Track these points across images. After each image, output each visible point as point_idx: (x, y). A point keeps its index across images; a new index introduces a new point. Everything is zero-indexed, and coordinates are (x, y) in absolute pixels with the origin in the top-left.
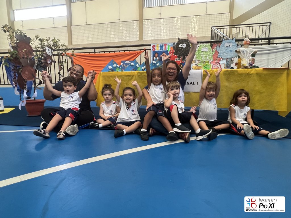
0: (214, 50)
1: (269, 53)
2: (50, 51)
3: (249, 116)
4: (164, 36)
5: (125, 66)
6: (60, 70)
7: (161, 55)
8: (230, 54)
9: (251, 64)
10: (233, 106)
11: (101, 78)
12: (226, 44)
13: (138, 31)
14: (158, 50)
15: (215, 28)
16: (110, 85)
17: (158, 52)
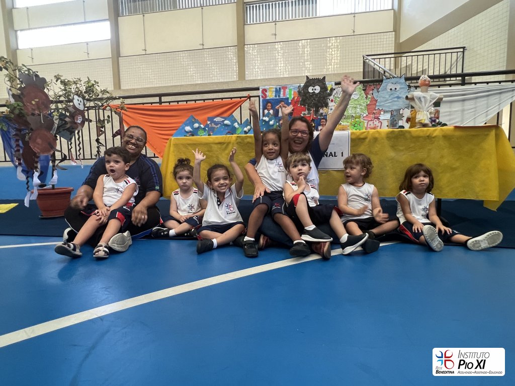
0: (369, 96)
1: (464, 100)
2: (81, 102)
3: (433, 211)
4: (282, 73)
5: (214, 126)
6: (98, 135)
7: (278, 107)
8: (397, 103)
9: (433, 119)
10: (404, 194)
11: (172, 149)
12: (390, 86)
13: (237, 64)
14: (271, 98)
15: (370, 58)
16: (188, 160)
17: (271, 101)
